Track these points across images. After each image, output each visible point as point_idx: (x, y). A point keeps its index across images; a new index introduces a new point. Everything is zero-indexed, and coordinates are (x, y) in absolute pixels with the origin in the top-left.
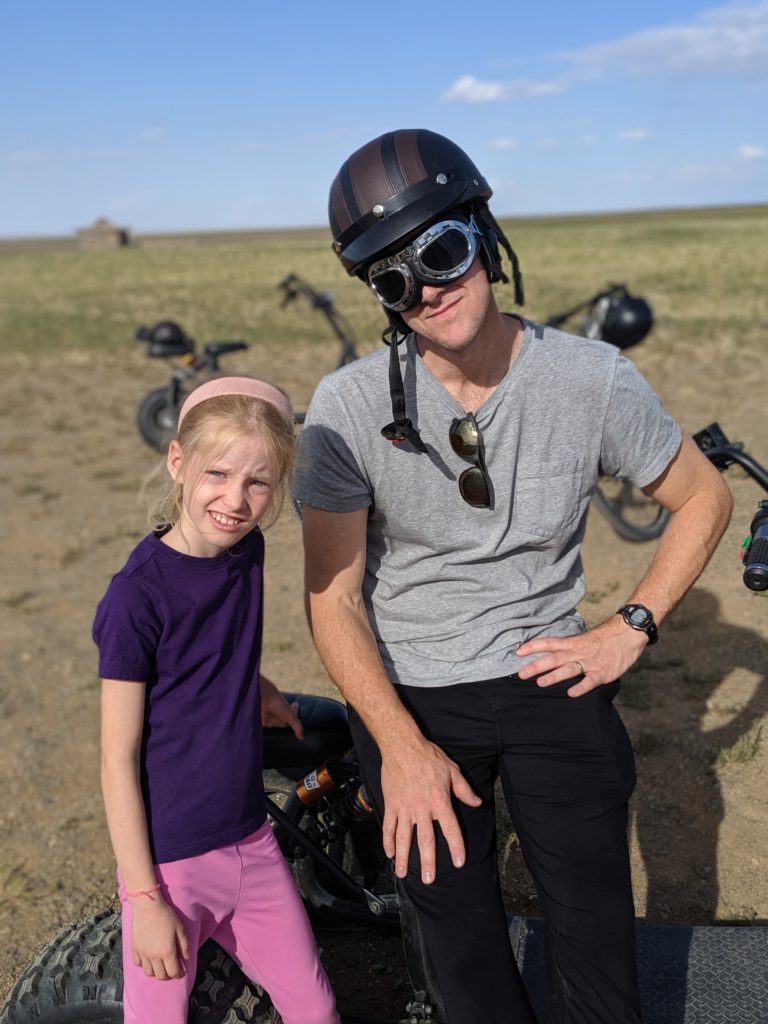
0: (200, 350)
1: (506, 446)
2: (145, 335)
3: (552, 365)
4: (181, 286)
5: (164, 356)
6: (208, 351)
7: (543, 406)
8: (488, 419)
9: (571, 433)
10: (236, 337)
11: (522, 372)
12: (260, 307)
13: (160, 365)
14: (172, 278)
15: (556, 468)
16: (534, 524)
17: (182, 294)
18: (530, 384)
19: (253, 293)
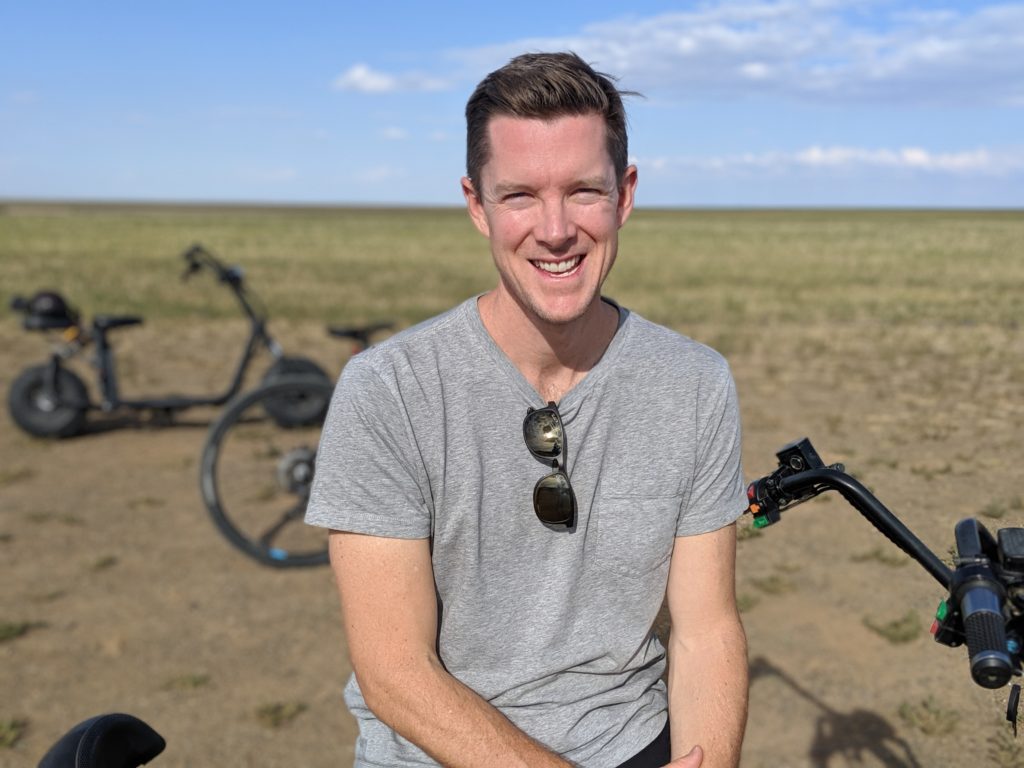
0: (87, 323)
1: (587, 451)
2: (21, 305)
3: (654, 357)
4: (55, 254)
5: (44, 328)
6: (96, 325)
7: (640, 407)
8: (573, 413)
9: (674, 445)
10: (120, 311)
11: (618, 361)
12: (145, 280)
13: (36, 339)
14: (43, 245)
15: (651, 488)
16: (616, 559)
17: (58, 263)
18: (627, 377)
19: (138, 265)
